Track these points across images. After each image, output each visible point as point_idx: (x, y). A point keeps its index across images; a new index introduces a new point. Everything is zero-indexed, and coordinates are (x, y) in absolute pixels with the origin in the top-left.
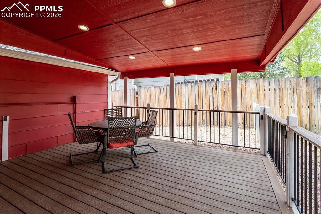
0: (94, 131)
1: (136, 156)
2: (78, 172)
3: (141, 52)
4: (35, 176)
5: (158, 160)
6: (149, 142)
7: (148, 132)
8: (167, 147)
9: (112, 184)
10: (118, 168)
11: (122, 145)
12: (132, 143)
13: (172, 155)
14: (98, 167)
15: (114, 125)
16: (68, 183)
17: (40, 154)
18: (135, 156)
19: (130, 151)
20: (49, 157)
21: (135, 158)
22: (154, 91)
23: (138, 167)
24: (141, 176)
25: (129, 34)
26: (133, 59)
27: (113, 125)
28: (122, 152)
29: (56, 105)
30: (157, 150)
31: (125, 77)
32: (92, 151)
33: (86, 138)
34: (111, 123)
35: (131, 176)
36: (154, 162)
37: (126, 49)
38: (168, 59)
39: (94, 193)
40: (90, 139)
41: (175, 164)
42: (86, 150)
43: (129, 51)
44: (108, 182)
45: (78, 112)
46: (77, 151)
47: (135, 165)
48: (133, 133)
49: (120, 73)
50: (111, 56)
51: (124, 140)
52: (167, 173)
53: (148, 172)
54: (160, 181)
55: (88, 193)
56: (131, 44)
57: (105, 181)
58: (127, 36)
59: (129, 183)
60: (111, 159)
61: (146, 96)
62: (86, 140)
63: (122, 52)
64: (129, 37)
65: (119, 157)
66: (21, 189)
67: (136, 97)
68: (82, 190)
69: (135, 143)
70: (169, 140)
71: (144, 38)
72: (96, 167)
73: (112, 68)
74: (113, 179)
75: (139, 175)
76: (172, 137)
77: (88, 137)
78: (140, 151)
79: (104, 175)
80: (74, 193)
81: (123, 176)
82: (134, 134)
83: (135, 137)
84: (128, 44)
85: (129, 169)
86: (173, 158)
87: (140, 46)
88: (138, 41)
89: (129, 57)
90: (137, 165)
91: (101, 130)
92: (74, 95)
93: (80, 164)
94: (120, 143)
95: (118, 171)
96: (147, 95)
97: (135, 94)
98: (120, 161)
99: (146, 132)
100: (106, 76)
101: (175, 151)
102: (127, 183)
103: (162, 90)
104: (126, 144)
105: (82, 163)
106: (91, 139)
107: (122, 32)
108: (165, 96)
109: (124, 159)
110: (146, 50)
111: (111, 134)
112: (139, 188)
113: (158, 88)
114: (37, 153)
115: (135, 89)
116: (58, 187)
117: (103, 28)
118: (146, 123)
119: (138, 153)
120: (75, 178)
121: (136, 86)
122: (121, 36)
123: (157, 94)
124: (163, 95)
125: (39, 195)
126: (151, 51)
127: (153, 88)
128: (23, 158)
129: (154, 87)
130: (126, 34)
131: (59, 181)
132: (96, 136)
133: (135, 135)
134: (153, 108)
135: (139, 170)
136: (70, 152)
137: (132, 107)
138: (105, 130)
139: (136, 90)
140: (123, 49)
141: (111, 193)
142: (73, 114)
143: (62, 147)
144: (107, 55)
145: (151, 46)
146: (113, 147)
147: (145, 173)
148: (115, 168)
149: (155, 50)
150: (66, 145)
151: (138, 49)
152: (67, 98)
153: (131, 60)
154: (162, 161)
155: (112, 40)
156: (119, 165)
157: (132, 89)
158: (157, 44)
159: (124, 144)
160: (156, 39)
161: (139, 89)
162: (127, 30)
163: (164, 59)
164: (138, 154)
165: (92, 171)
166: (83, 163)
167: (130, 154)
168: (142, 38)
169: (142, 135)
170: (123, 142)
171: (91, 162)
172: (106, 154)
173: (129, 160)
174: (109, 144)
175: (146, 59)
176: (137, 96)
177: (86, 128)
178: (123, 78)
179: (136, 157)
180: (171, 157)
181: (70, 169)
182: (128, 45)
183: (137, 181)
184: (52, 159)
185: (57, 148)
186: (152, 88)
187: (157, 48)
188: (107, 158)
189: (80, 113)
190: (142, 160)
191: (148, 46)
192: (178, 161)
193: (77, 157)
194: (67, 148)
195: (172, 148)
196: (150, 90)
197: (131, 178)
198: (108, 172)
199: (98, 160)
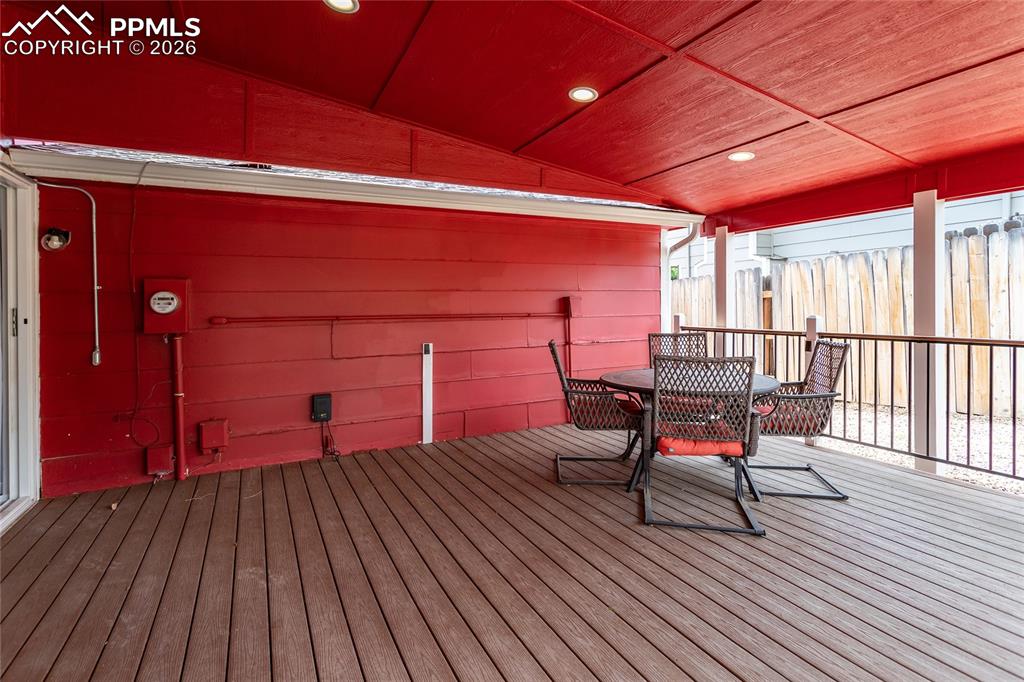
0: (616, 396)
1: (755, 495)
2: (573, 503)
3: (775, 130)
4: (480, 489)
5: (850, 530)
6: (810, 461)
7: (804, 420)
8: (897, 492)
9: (667, 561)
10: (690, 522)
11: (700, 447)
12: (735, 448)
13: (918, 524)
14: (628, 502)
15: (672, 382)
16: (547, 525)
17: (491, 442)
18: (752, 496)
19: (733, 477)
20: (509, 452)
21: (752, 504)
22: (841, 274)
23: (760, 535)
24: (771, 567)
25: (725, 74)
26: (747, 162)
27: (669, 380)
28: (703, 475)
29: (523, 321)
30: (845, 492)
31: (717, 229)
32: (613, 456)
33: (594, 412)
34: (663, 375)
35: (731, 555)
36: (831, 534)
37: (717, 130)
38: (900, 136)
39: (614, 569)
40: (606, 420)
41: (930, 561)
42: (595, 449)
43: (729, 134)
44: (652, 551)
45: (577, 342)
46: (572, 447)
47: (749, 525)
48: (740, 415)
49: (701, 219)
50: (668, 166)
51: (709, 433)
52: (889, 587)
53: (798, 561)
54: (849, 604)
55: (596, 564)
56: (732, 107)
57: (644, 547)
58: (719, 83)
59: (724, 575)
60: (668, 489)
61: (807, 292)
62: (594, 420)
63: (706, 142)
64: (725, 84)
65: (692, 489)
66: (454, 510)
67: (764, 299)
68: (581, 553)
69: (748, 450)
70: (913, 467)
71: (785, 74)
72: (622, 502)
73: (673, 205)
74: (669, 548)
75: (762, 559)
76: (927, 457)
77: (600, 412)
78: (770, 482)
79: (643, 529)
80: (561, 553)
81: (704, 549)
82: (744, 417)
83: (748, 429)
84: (725, 110)
85: (724, 531)
86: (926, 536)
87: (770, 105)
88: (761, 91)
89: (730, 157)
90: (758, 528)
91: (636, 395)
92: (566, 295)
93: (578, 484)
94: (695, 442)
95: (687, 528)
96: (810, 289)
97: (758, 287)
98: (696, 501)
99: (797, 420)
100: (655, 230)
101: (936, 512)
102: (719, 575)
103: (880, 268)
104: (717, 448)
105: (583, 483)
106: (609, 420)
107: (698, 74)
108: (893, 287)
109: (712, 498)
110: (799, 117)
111: (663, 408)
112: (758, 602)
113: (861, 260)
114: (485, 439)
115: (758, 271)
116: (528, 528)
117: (637, 80)
118: (801, 386)
119: (764, 489)
120: (567, 516)
121: (764, 259)
122: (696, 88)
123: (853, 284)
124: (882, 285)
125: (486, 533)
126: (819, 118)
127: (834, 265)
128: (460, 444)
129: (843, 257)
130: (715, 75)
131: (529, 515)
132: (622, 411)
133: (749, 419)
134: (832, 336)
135: (760, 543)
136: (556, 449)
137: (744, 332)
138: (648, 394)
139: (765, 273)
140: (708, 131)
141: (662, 585)
142: (565, 345)
143: (537, 431)
144: (653, 162)
145: (815, 95)
146: (671, 450)
147: (788, 561)
148: (678, 518)
149: (833, 110)
150: (547, 429)
151: (761, 121)
152: (547, 303)
153: (738, 164)
154: (863, 536)
155: (667, 109)
156: (691, 511)
157: (750, 270)
158: (841, 82)
159: (709, 446)
160: (838, 64)
161: (777, 268)
162: (715, 62)
163: (879, 138)
164: (762, 493)
165: (610, 510)
166: (587, 483)
167: (733, 486)
168: (776, 77)
169: (780, 428)
170: (706, 441)
171: (609, 484)
172: (653, 473)
173: (730, 505)
174: (659, 438)
175: (798, 152)
176: (768, 294)
177: (595, 386)
178: (712, 233)
179: (757, 499)
180: (912, 531)
181: (555, 491)
182: (724, 115)
183: (754, 576)
184: (514, 457)
185: (527, 434)
186: (831, 262)
187: (842, 100)
188: (653, 482)
189: (581, 345)
190: (779, 514)
191: (802, 101)
192: (949, 556)
193: (572, 464)
194: (548, 437)
195: (921, 499)
196: (823, 270)
197: (733, 561)
198: (657, 525)
199: (628, 485)
